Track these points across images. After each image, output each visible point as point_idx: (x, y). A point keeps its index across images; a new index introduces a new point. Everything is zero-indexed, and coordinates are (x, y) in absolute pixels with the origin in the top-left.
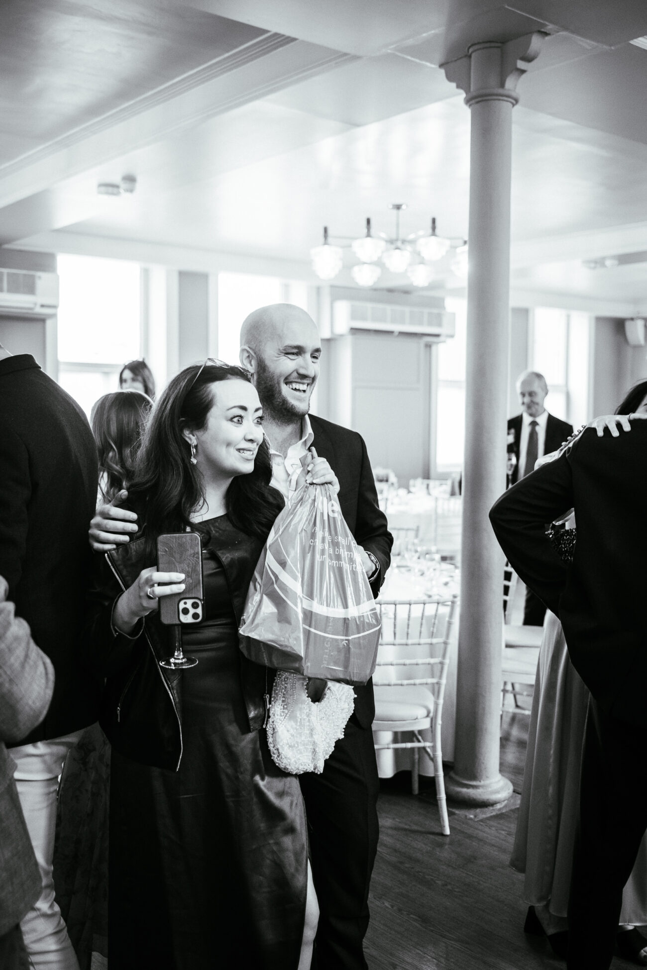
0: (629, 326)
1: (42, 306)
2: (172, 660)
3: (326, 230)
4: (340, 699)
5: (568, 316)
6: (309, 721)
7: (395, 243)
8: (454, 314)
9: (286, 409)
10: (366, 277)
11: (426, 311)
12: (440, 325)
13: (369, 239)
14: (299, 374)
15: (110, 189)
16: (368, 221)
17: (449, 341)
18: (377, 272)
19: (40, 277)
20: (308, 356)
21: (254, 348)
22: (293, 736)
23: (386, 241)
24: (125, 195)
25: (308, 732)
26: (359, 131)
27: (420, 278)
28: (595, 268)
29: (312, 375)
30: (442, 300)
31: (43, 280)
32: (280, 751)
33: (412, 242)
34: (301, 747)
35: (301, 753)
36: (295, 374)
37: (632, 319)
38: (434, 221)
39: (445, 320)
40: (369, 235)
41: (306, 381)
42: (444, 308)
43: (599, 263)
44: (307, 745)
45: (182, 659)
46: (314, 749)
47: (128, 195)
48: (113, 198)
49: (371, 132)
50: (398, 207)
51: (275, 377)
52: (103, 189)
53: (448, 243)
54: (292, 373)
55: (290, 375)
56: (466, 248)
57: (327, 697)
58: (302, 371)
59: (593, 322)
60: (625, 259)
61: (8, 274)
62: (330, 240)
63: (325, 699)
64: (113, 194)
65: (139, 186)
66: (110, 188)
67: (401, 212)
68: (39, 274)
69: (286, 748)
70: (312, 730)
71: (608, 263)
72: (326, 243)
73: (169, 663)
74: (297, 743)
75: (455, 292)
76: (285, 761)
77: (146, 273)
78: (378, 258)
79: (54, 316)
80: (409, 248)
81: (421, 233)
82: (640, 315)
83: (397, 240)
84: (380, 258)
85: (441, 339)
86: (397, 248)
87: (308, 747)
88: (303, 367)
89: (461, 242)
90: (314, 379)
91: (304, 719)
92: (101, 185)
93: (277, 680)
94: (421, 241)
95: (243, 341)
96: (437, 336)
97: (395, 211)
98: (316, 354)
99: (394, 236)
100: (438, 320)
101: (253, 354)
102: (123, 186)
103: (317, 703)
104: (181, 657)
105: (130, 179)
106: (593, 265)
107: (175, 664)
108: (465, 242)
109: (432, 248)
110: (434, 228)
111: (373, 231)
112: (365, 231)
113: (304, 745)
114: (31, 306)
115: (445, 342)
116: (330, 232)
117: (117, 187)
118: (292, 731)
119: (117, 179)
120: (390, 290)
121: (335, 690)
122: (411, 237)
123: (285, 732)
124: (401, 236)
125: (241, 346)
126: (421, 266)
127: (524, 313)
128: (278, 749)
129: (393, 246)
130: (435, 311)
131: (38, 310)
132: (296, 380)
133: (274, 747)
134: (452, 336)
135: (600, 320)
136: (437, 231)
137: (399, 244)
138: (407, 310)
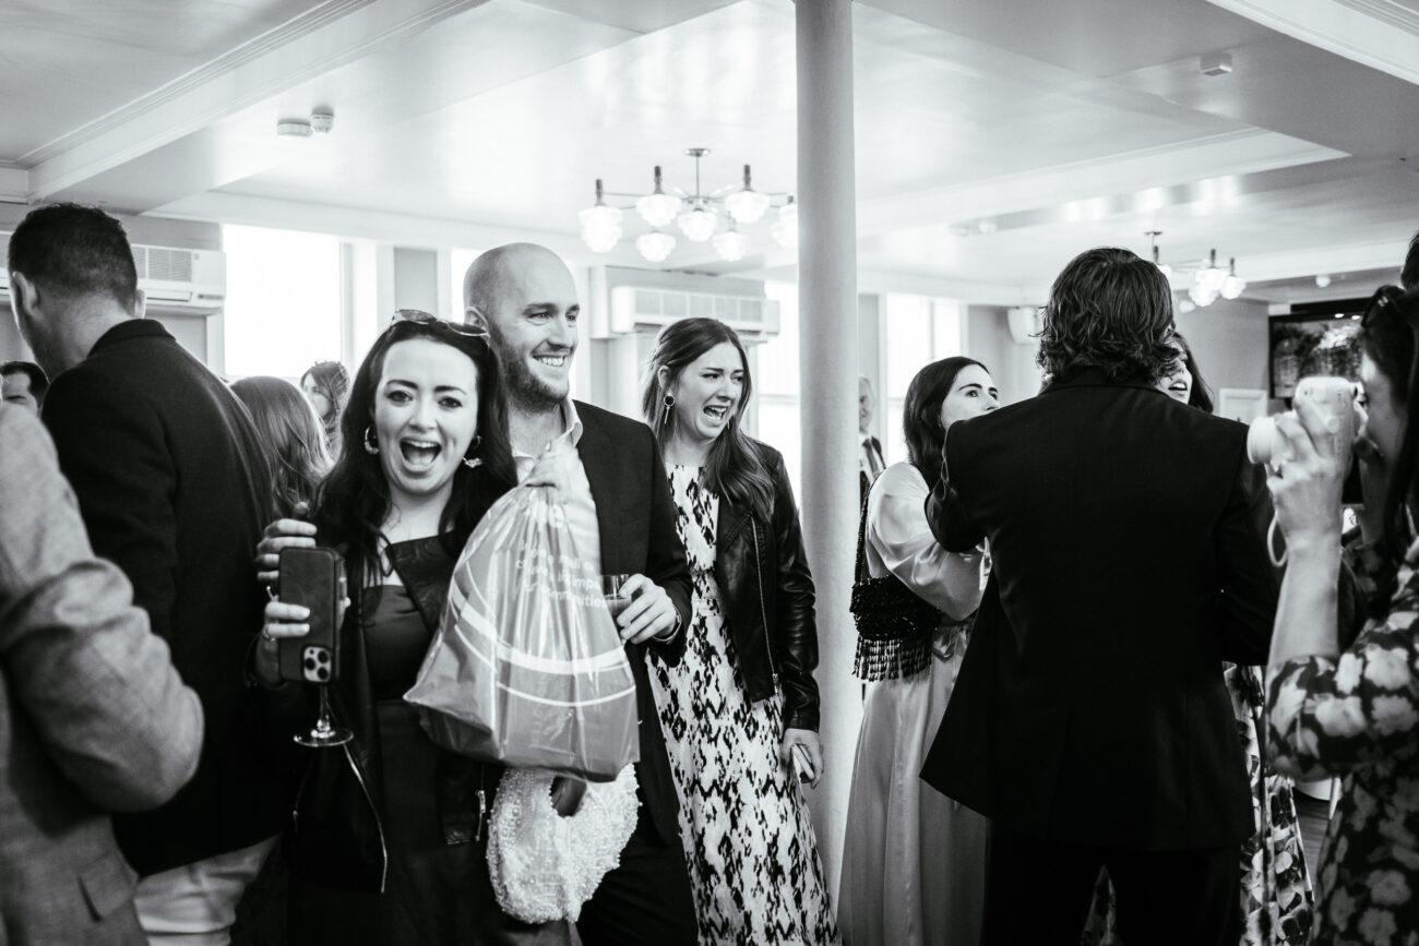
0: (1013, 316)
1: (201, 297)
2: (314, 734)
3: (599, 184)
4: (610, 811)
5: (932, 306)
6: (553, 844)
7: (696, 201)
8: (777, 302)
9: (536, 393)
10: (655, 250)
11: (739, 298)
12: (759, 318)
13: (659, 196)
14: (549, 343)
15: (296, 128)
16: (658, 171)
17: (772, 340)
18: (671, 243)
19: (197, 257)
20: (562, 317)
21: (484, 310)
22: (528, 866)
23: (683, 200)
24: (317, 135)
25: (550, 861)
26: (643, 39)
27: (730, 250)
28: (965, 235)
29: (570, 343)
30: (761, 284)
31: (202, 260)
32: (509, 890)
33: (718, 200)
34: (540, 884)
35: (539, 892)
36: (545, 346)
37: (1018, 308)
38: (747, 170)
39: (765, 311)
40: (658, 190)
41: (561, 353)
42: (765, 296)
43: (971, 227)
44: (549, 880)
45: (329, 732)
46: (561, 887)
47: (322, 134)
48: (300, 139)
49: (659, 41)
50: (698, 153)
51: (517, 352)
52: (286, 127)
53: (767, 199)
54: (541, 344)
55: (539, 346)
56: (794, 207)
57: (584, 807)
58: (556, 340)
59: (965, 313)
60: (1006, 222)
61: (151, 251)
62: (605, 198)
63: (582, 812)
64: (299, 134)
65: (337, 121)
66: (296, 125)
67: (700, 159)
68: (195, 251)
69: (516, 885)
70: (557, 858)
71: (983, 227)
72: (599, 203)
73: (308, 738)
74: (534, 877)
75: (780, 274)
76: (515, 905)
77: (348, 249)
78: (672, 221)
79: (218, 310)
80: (713, 208)
81: (729, 187)
82: (1027, 302)
83: (697, 197)
84: (674, 222)
85: (761, 337)
86: (698, 209)
87: (551, 884)
88: (556, 335)
89: (785, 199)
90: (572, 349)
91: (546, 842)
92: (282, 122)
93: (505, 782)
94: (731, 198)
95: (469, 299)
96: (756, 333)
97: (694, 159)
98: (574, 313)
99: (694, 193)
100: (756, 311)
101: (484, 319)
102: (314, 122)
103: (568, 818)
104: (328, 728)
105: (325, 113)
106: (963, 231)
107: (319, 739)
108: (791, 200)
109: (745, 207)
110: (747, 180)
111: (664, 185)
112: (653, 184)
113: (544, 880)
114: (185, 296)
115: (766, 342)
116: (605, 187)
117: (307, 124)
118: (527, 860)
119: (305, 112)
120: (689, 272)
121: (599, 796)
122: (717, 193)
123: (516, 861)
124: (703, 192)
125: (466, 306)
126: (731, 234)
127: (873, 300)
128: (505, 887)
129: (692, 207)
130: (752, 299)
131: (195, 302)
132: (548, 353)
133: (499, 884)
134: (776, 334)
135: (974, 310)
136: (753, 184)
137: (700, 202)
138: (713, 297)
